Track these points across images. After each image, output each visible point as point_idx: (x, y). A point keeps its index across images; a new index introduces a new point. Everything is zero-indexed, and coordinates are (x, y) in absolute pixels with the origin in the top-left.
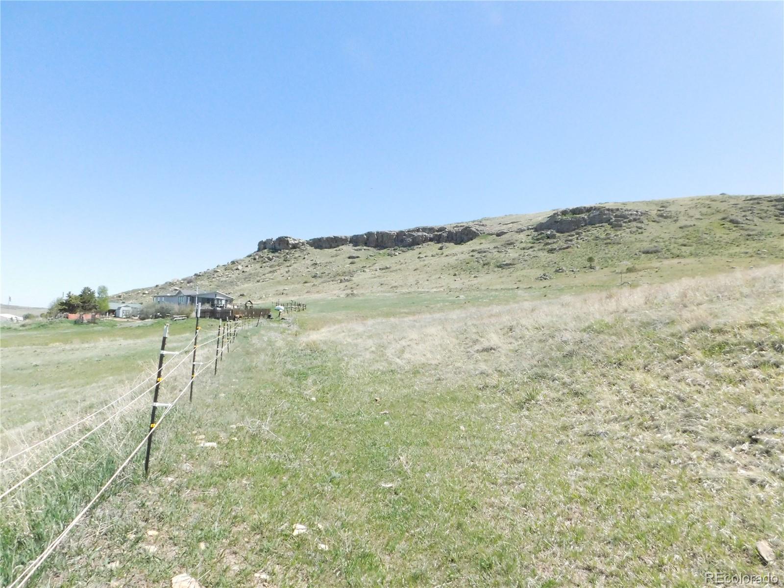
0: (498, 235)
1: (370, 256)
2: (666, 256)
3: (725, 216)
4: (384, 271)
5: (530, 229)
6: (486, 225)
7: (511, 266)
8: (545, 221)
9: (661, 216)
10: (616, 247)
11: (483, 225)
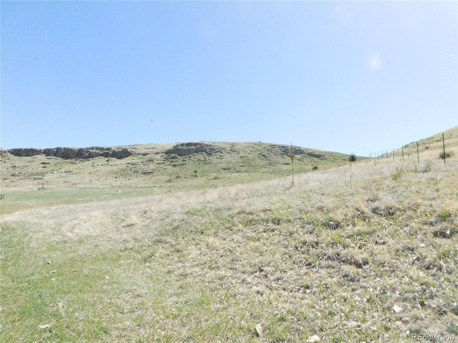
0: (144, 155)
1: (58, 163)
2: (233, 171)
3: (260, 153)
4: (67, 173)
5: (163, 153)
6: (137, 149)
7: (151, 174)
8: (171, 149)
9: (232, 150)
10: (209, 165)
11: (135, 148)
